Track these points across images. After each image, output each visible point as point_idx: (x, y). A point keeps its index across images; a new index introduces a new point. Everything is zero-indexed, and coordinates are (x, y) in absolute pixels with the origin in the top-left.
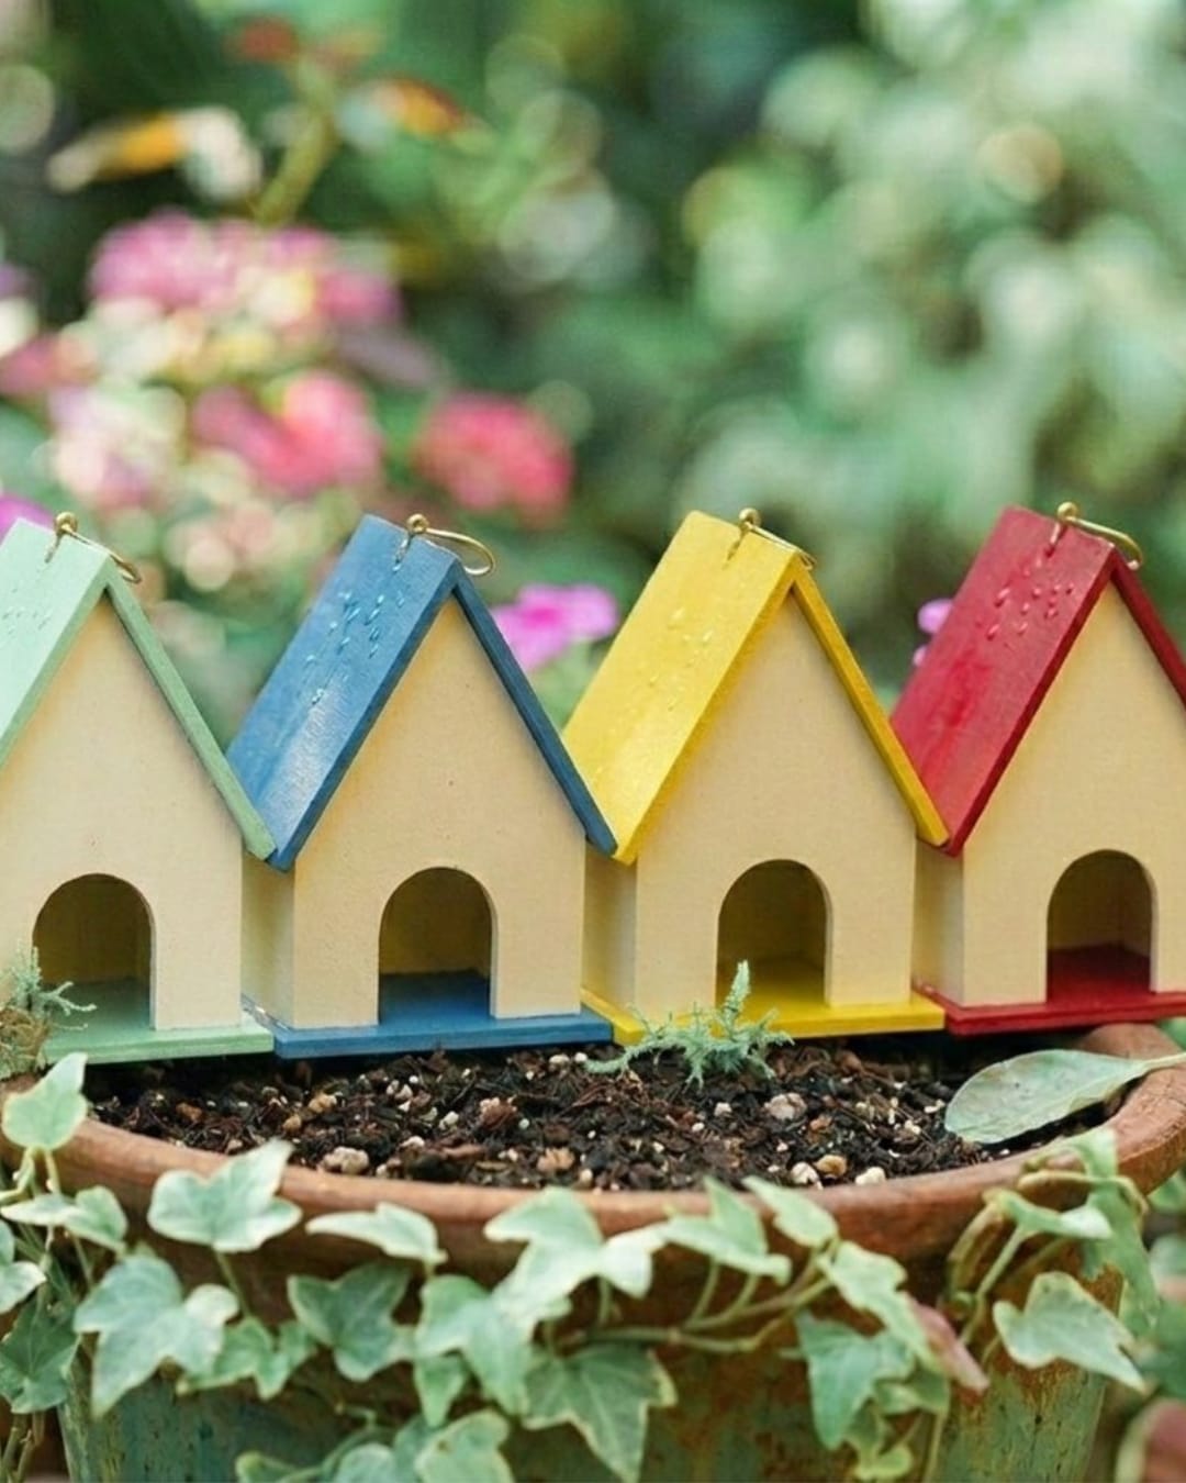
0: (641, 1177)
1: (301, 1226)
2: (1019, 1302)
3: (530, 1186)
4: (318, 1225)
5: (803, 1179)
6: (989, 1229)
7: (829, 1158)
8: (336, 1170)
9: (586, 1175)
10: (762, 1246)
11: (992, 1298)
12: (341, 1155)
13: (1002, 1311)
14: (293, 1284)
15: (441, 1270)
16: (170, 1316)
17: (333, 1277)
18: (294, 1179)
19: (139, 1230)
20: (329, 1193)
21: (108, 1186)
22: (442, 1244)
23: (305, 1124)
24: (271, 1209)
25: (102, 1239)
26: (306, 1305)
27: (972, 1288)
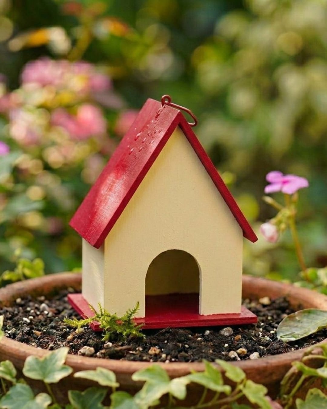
0: (182, 356)
1: (72, 374)
2: (303, 398)
3: (146, 361)
4: (78, 375)
5: (233, 356)
6: (293, 374)
7: (240, 349)
8: (83, 355)
9: (164, 356)
10: (221, 382)
11: (295, 397)
12: (86, 349)
13: (298, 401)
14: (70, 393)
15: (118, 389)
16: (30, 404)
17: (83, 390)
18: (70, 358)
19: (20, 375)
20: (82, 363)
21: (10, 360)
22: (118, 381)
23: (74, 338)
24: (63, 369)
25: (8, 377)
26: (74, 400)
27: (288, 393)
